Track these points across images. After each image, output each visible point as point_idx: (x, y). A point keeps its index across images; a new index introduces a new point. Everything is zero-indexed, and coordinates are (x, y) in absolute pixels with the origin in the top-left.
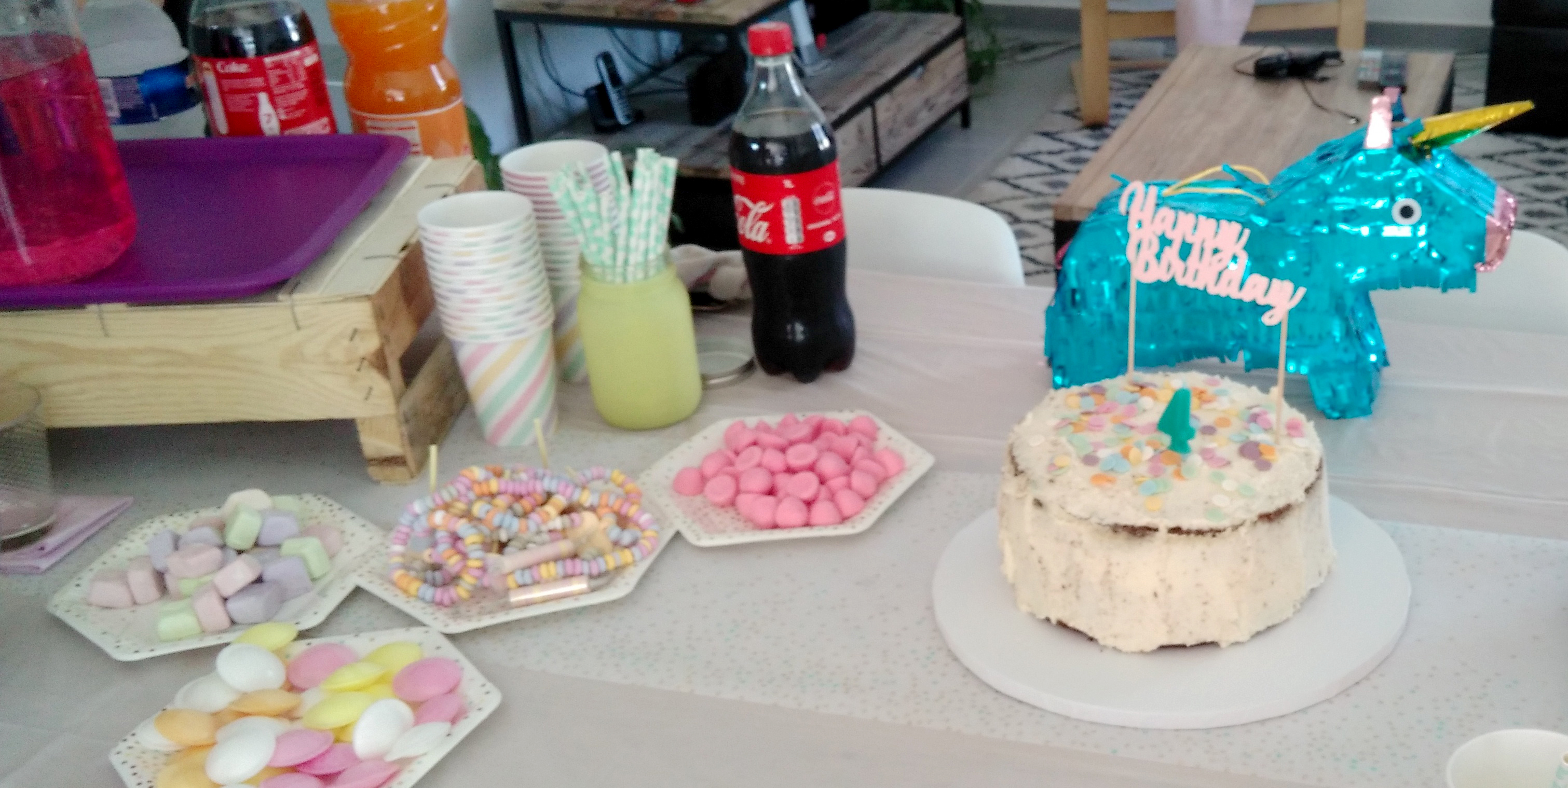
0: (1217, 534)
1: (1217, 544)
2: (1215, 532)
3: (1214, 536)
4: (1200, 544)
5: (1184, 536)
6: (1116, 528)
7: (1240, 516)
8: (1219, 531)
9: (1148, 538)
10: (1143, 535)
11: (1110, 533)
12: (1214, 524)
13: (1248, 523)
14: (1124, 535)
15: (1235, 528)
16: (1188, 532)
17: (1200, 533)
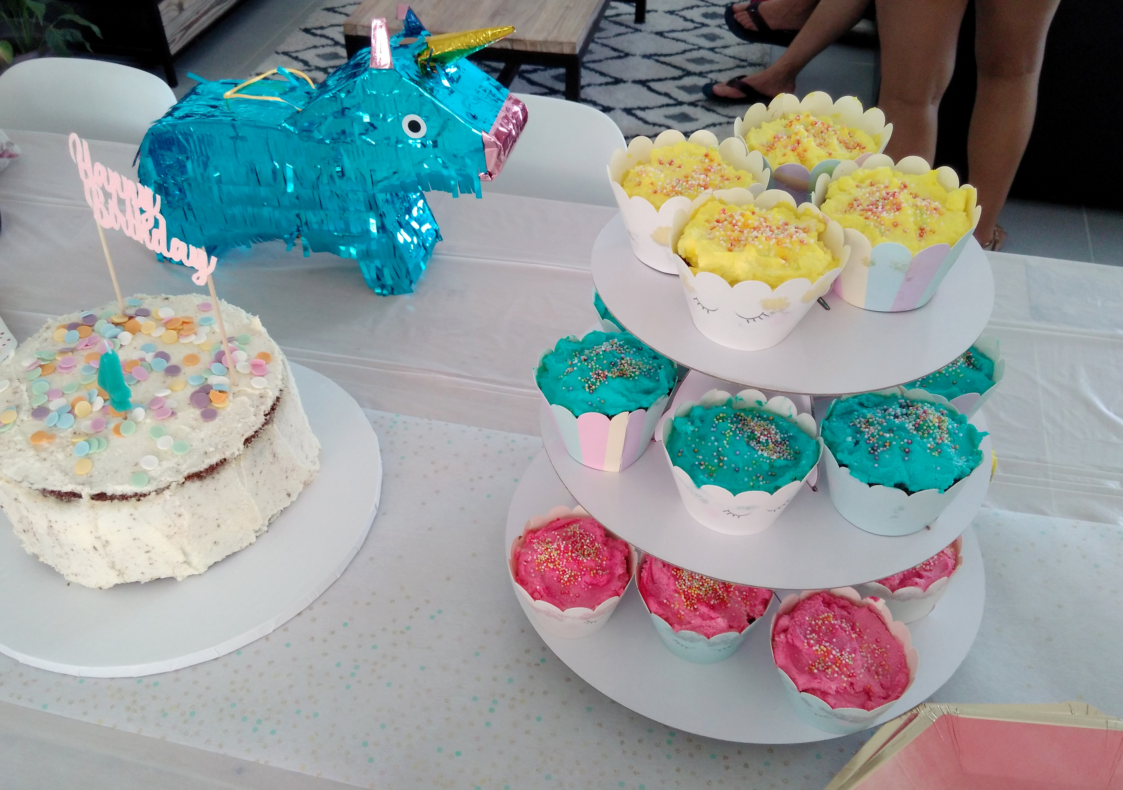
0: (142, 498)
1: (143, 505)
2: (139, 497)
3: (139, 500)
4: (126, 507)
5: (108, 502)
6: (45, 493)
7: (166, 479)
8: (145, 495)
9: (74, 503)
10: (69, 501)
11: (41, 497)
12: (139, 490)
13: (174, 485)
14: (52, 499)
15: (159, 492)
16: (112, 498)
17: (124, 497)
